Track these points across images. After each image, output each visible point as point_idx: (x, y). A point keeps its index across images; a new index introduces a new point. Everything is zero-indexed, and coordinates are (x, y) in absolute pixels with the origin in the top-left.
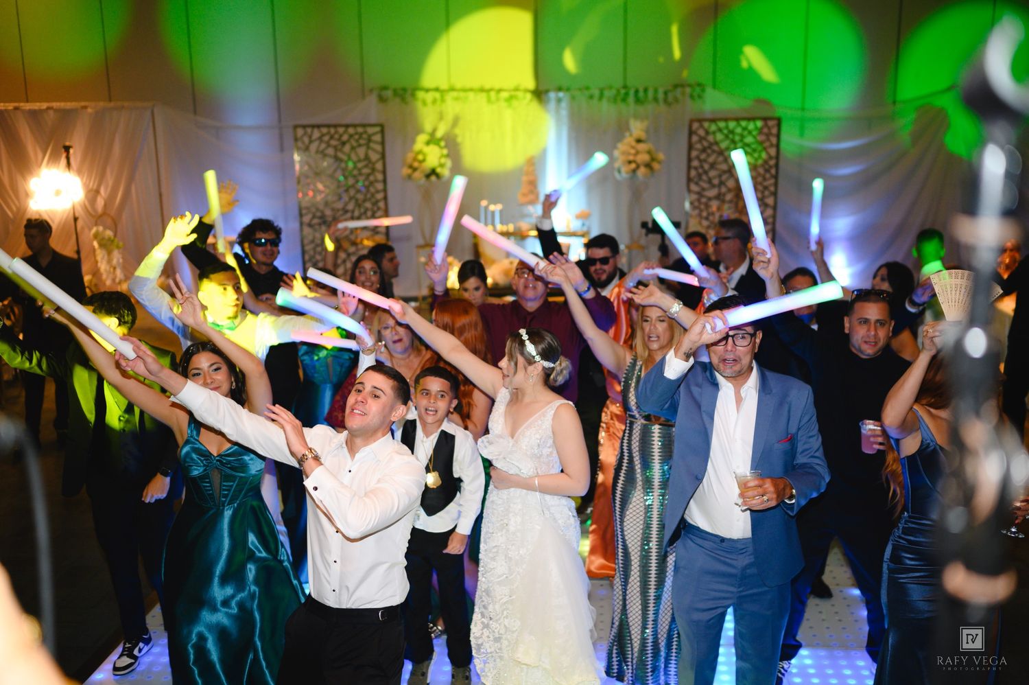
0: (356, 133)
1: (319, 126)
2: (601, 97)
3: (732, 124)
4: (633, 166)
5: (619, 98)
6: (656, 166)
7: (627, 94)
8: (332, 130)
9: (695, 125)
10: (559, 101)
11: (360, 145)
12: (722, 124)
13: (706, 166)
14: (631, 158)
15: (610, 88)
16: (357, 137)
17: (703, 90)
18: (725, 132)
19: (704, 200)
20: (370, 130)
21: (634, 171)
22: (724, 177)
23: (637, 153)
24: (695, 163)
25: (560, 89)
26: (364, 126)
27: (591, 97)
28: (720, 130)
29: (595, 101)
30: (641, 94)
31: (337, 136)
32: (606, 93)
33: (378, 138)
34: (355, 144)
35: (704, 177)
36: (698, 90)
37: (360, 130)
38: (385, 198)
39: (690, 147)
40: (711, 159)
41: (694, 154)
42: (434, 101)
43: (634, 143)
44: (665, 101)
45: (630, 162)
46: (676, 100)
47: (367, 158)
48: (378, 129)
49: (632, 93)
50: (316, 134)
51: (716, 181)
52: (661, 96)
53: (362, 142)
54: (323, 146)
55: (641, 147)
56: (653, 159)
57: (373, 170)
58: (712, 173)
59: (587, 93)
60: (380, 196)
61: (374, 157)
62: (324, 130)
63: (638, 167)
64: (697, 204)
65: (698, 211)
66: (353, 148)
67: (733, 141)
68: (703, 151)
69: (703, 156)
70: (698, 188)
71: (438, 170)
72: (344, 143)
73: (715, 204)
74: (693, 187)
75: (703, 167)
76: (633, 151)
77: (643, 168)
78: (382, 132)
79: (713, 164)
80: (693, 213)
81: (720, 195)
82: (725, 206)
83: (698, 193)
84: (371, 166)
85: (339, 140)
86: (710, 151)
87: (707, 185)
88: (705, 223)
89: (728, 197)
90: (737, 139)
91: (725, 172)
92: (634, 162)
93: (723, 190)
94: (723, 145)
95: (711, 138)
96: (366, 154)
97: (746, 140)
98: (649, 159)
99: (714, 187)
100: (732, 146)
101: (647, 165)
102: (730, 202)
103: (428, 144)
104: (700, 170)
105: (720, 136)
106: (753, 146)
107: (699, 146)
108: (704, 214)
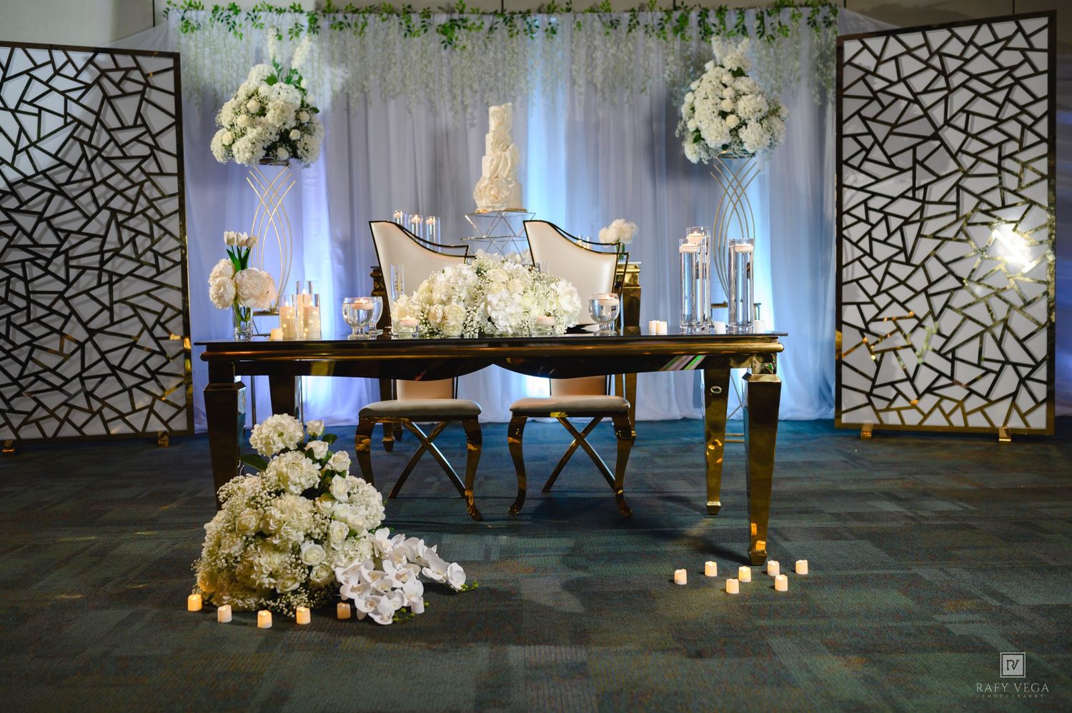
0: (118, 69)
1: (26, 46)
3: (938, 38)
4: (732, 121)
5: (668, 28)
7: (683, 20)
8: (59, 57)
9: (851, 48)
10: (551, 31)
11: (125, 94)
12: (914, 40)
13: (880, 131)
14: (726, 105)
15: (650, 7)
16: (117, 76)
18: (923, 54)
19: (877, 203)
20: (149, 64)
21: (734, 132)
22: (922, 152)
23: (738, 96)
24: (853, 127)
26: (135, 54)
27: (614, 24)
28: (910, 52)
29: (622, 34)
30: (712, 19)
31: (70, 71)
32: (644, 18)
33: (167, 81)
34: (113, 91)
35: (877, 154)
37: (125, 61)
38: (181, 211)
39: (840, 95)
40: (890, 116)
41: (850, 106)
43: (727, 78)
44: (761, 31)
45: (724, 115)
46: (782, 29)
47: (140, 122)
48: (168, 63)
49: (693, 16)
51: (904, 161)
52: (750, 21)
53: (129, 87)
56: (773, 113)
57: (155, 147)
58: (893, 145)
59: (605, 17)
60: (171, 205)
61: (158, 120)
62: (40, 56)
63: (743, 124)
64: (860, 212)
65: (864, 228)
66: (107, 98)
67: (942, 72)
68: (871, 100)
69: (872, 110)
70: (863, 180)
71: (294, 135)
72: (87, 87)
73: (906, 208)
74: (851, 177)
75: (870, 132)
76: (728, 93)
77: (752, 123)
78: (177, 69)
79: (895, 125)
80: (856, 232)
81: (914, 188)
82: (931, 210)
83: (862, 189)
84: (149, 140)
85: (75, 79)
86: (886, 99)
87: (882, 172)
88: (882, 252)
89: (936, 192)
90: (952, 64)
91: (926, 139)
92: (733, 112)
93: (923, 178)
94: (919, 83)
95: (888, 70)
96: (139, 114)
97: (974, 68)
98: (766, 109)
99: (902, 171)
100: (941, 83)
101: (760, 121)
102: (940, 202)
103: (271, 80)
104: (869, 141)
105: (909, 65)
106: (992, 79)
107: (861, 89)
108: (880, 232)
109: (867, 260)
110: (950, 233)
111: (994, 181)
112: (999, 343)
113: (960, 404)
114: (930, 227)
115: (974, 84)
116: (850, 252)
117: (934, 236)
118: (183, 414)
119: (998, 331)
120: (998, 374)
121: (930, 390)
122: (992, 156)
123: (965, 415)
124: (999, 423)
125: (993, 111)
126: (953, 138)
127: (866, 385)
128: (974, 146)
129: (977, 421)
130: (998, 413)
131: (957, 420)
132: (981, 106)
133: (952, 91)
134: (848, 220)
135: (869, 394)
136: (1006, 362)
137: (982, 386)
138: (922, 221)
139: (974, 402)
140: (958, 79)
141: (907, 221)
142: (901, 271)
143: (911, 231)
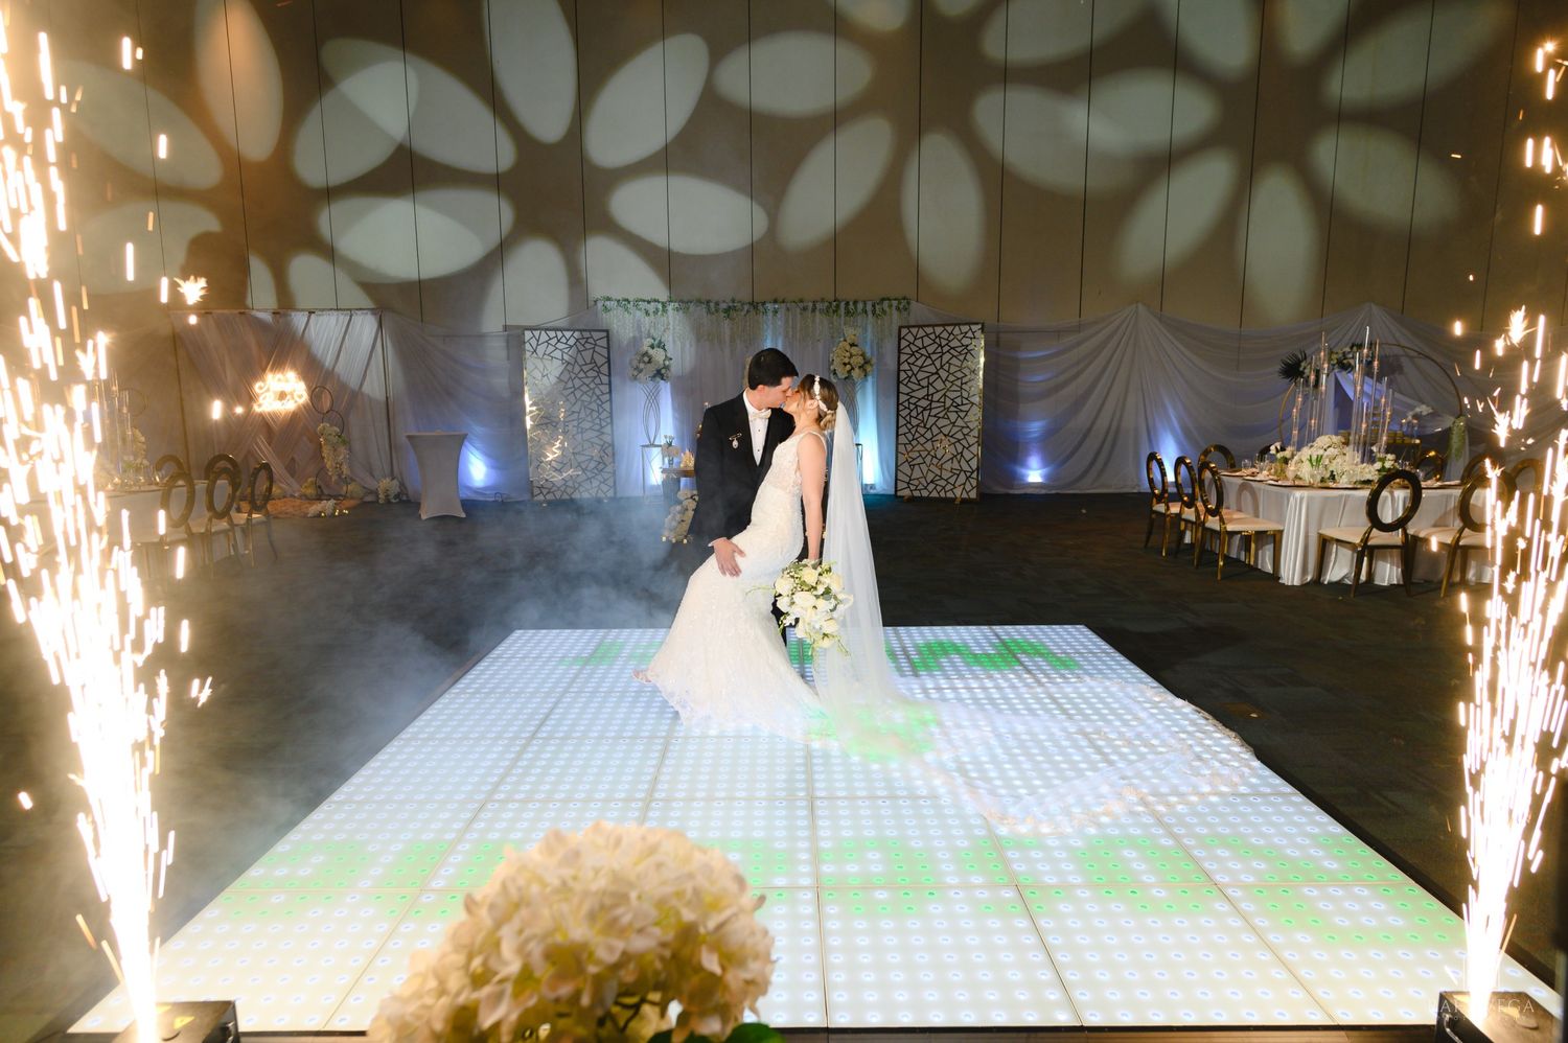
0: (583, 338)
1: (546, 330)
2: (814, 310)
3: (939, 330)
4: (848, 367)
5: (831, 311)
6: (869, 368)
7: (838, 306)
8: (559, 334)
9: (904, 331)
10: (776, 312)
11: (586, 349)
12: (929, 330)
13: (915, 369)
14: (847, 360)
15: (823, 300)
16: (583, 341)
17: (908, 303)
18: (933, 336)
19: (913, 400)
20: (596, 335)
21: (849, 372)
22: (932, 379)
23: (851, 356)
24: (905, 366)
25: (775, 301)
26: (590, 331)
27: (805, 309)
28: (927, 335)
29: (809, 313)
30: (851, 306)
31: (564, 340)
32: (818, 306)
33: (603, 343)
34: (582, 348)
35: (913, 379)
36: (904, 303)
37: (587, 334)
39: (900, 351)
40: (919, 363)
41: (903, 357)
42: (656, 312)
43: (848, 348)
44: (874, 313)
45: (845, 364)
46: (884, 312)
47: (593, 361)
48: (605, 334)
49: (843, 305)
50: (544, 337)
51: (924, 383)
52: (869, 307)
53: (588, 346)
54: (551, 348)
55: (854, 350)
56: (866, 363)
57: (599, 372)
58: (921, 375)
59: (801, 305)
61: (600, 360)
62: (552, 334)
63: (853, 369)
64: (906, 404)
65: (907, 411)
66: (579, 351)
67: (940, 345)
68: (912, 355)
69: (912, 360)
70: (907, 390)
71: (663, 371)
72: (571, 347)
73: (924, 403)
74: (903, 389)
75: (911, 370)
76: (848, 354)
77: (857, 370)
78: (608, 337)
79: (921, 367)
80: (904, 413)
81: (928, 395)
82: (934, 405)
83: (908, 394)
84: (596, 368)
85: (566, 344)
86: (918, 355)
87: (915, 387)
88: (915, 422)
89: (936, 397)
90: (944, 342)
91: (933, 374)
92: (849, 363)
93: (932, 390)
94: (931, 349)
95: (919, 343)
96: (592, 358)
97: (952, 344)
98: (862, 362)
99: (923, 387)
100: (939, 350)
101: (860, 367)
102: (938, 401)
103: (652, 347)
104: (910, 373)
105: (927, 341)
106: (959, 349)
107: (907, 350)
108: (914, 413)
109: (908, 425)
110: (941, 415)
111: (959, 394)
112: (959, 462)
113: (944, 488)
114: (934, 412)
115: (952, 351)
116: (902, 422)
117: (935, 416)
118: (612, 490)
119: (959, 457)
120: (958, 475)
121: (932, 482)
122: (958, 383)
123: (946, 492)
124: (958, 496)
125: (959, 363)
126: (943, 374)
127: (907, 479)
128: (951, 378)
129: (950, 495)
130: (958, 492)
131: (942, 494)
132: (954, 361)
133: (943, 354)
134: (901, 407)
135: (908, 483)
136: (962, 470)
137: (952, 481)
138: (931, 409)
139: (949, 487)
140: (946, 349)
141: (925, 409)
142: (922, 431)
143: (926, 413)
